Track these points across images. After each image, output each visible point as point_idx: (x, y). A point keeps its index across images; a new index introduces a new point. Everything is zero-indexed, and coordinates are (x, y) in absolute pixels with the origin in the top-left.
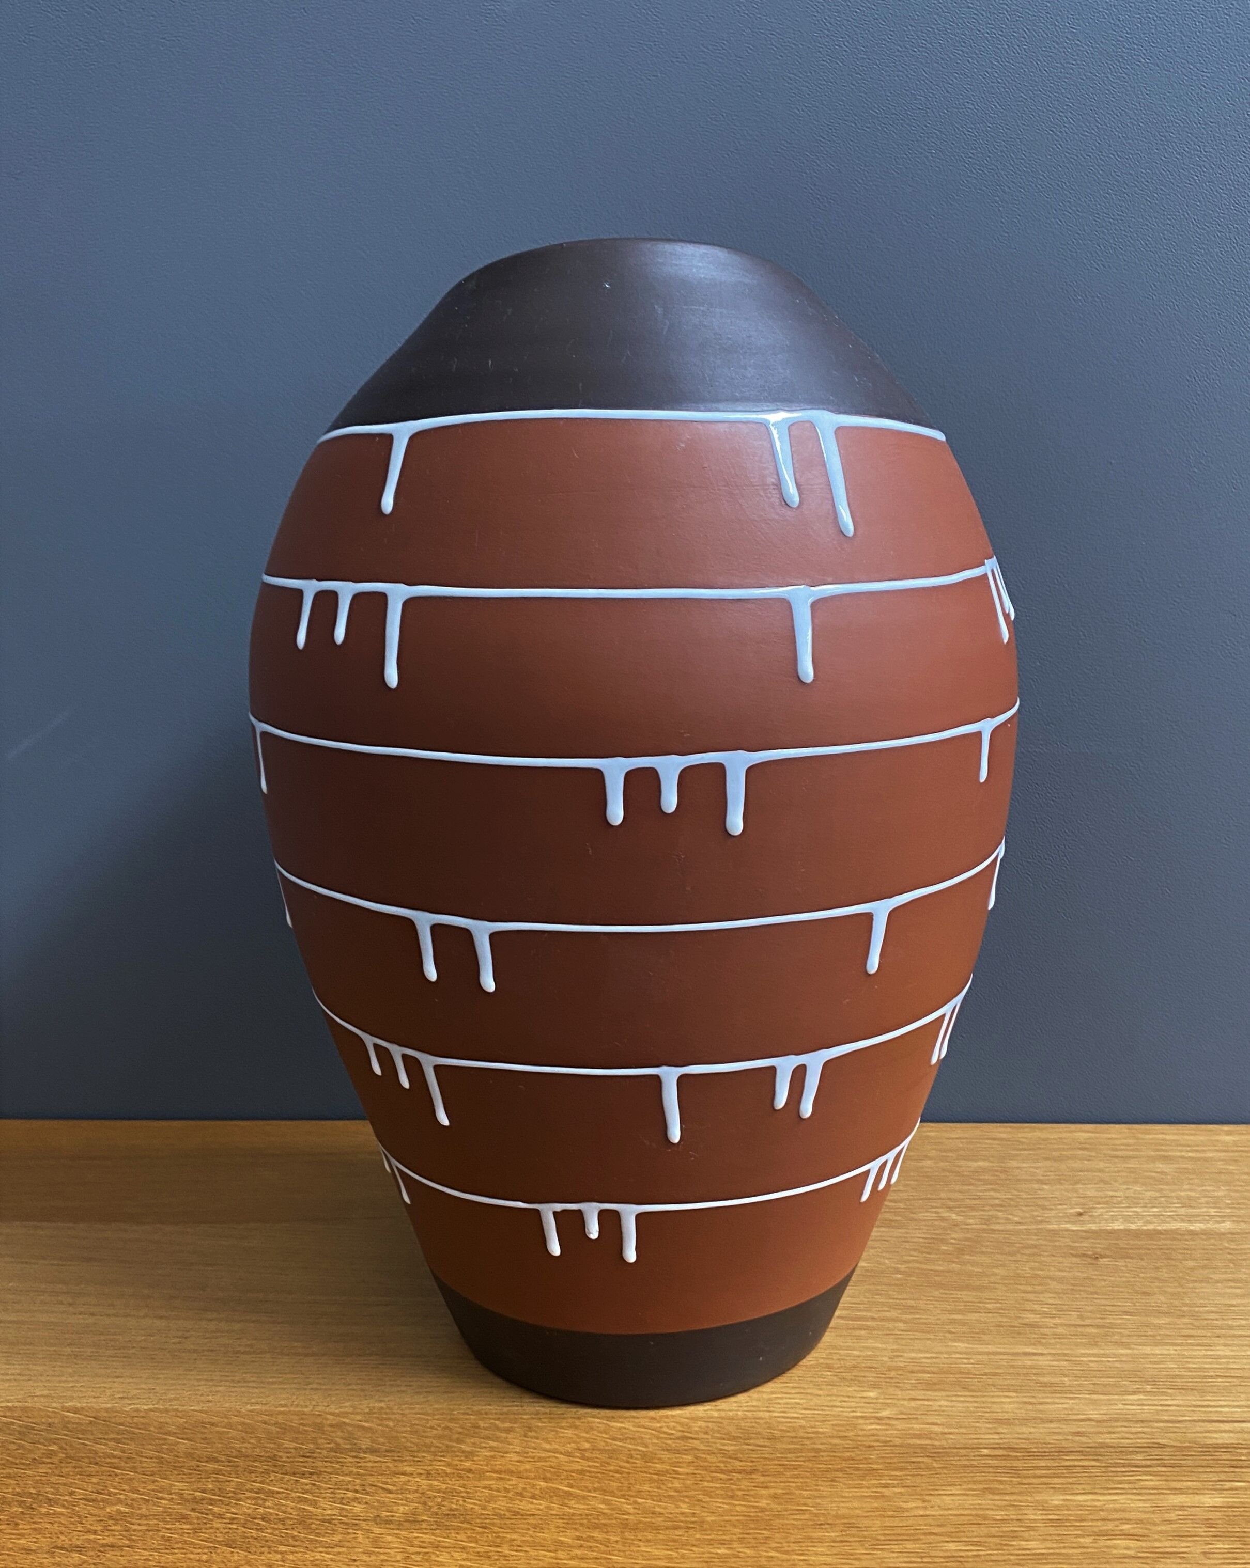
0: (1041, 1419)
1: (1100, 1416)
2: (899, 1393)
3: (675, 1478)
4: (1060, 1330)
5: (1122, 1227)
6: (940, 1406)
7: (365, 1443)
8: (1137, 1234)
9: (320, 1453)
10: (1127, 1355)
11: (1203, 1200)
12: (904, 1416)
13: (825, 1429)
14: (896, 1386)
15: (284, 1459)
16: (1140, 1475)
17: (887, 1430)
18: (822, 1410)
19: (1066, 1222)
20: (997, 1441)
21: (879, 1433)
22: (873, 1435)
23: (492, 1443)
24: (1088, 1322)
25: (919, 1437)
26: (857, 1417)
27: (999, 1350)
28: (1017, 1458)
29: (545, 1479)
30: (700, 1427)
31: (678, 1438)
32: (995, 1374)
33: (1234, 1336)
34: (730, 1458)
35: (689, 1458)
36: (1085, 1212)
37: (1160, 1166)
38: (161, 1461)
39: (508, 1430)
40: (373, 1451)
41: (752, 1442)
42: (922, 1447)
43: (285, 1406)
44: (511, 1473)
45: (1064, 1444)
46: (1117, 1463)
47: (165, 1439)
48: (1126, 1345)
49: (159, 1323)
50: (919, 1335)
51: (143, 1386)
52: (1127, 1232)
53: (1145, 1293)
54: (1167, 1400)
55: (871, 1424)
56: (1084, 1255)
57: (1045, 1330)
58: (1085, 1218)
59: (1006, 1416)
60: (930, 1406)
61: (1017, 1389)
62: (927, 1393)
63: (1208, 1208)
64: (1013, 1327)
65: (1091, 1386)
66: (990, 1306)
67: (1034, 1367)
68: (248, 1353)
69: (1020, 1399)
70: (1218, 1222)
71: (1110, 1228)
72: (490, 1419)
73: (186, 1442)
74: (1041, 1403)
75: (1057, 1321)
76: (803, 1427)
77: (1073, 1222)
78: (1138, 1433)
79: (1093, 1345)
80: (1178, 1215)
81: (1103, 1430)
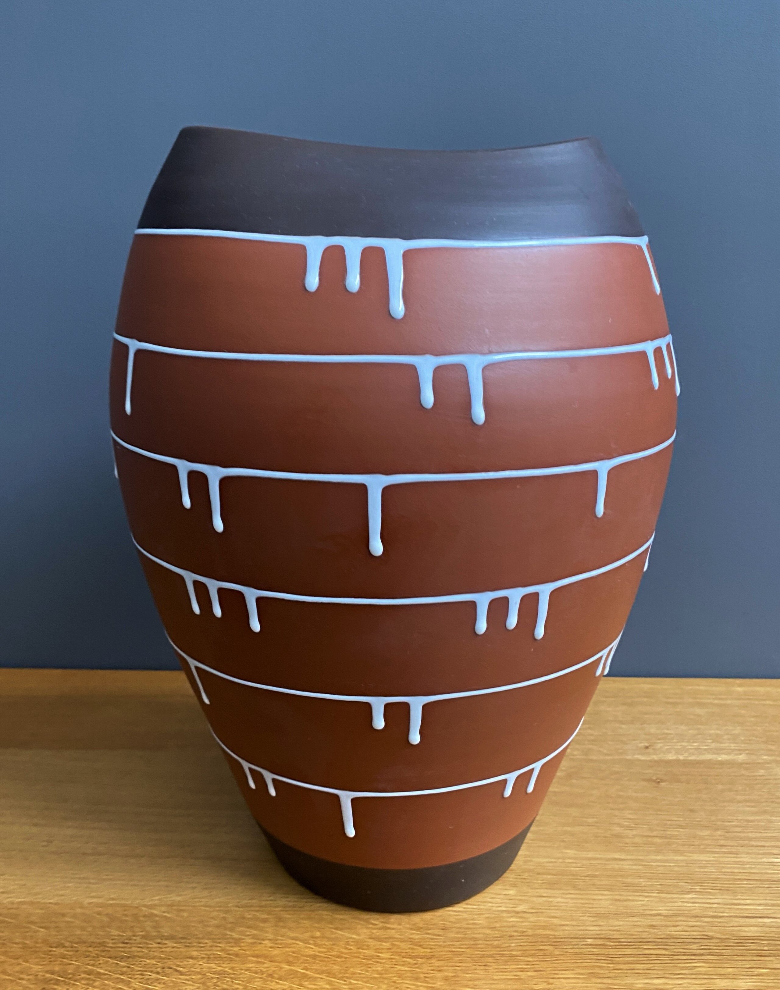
0: (627, 913)
1: (667, 912)
2: (530, 891)
3: (378, 962)
4: (637, 840)
5: (675, 758)
6: (558, 902)
7: (166, 931)
8: (686, 763)
9: (135, 940)
10: (682, 861)
11: (726, 737)
12: (534, 911)
13: (481, 921)
15: (111, 945)
16: (696, 963)
17: (522, 922)
19: (638, 754)
20: (599, 932)
21: (518, 924)
22: (512, 926)
23: (254, 932)
24: (655, 833)
25: (544, 928)
26: (503, 911)
27: (596, 856)
28: (612, 947)
29: (289, 963)
31: (380, 929)
32: (595, 876)
33: (752, 846)
34: (416, 945)
35: (387, 945)
36: (650, 746)
37: (698, 711)
38: (25, 947)
39: (265, 921)
40: (172, 938)
41: (429, 931)
42: (547, 936)
43: (113, 899)
44: (265, 957)
45: (644, 935)
46: (680, 952)
47: (29, 928)
48: (681, 853)
49: (35, 830)
50: (543, 844)
51: (18, 882)
52: (678, 761)
53: (692, 811)
54: (711, 899)
55: (512, 917)
56: (650, 780)
57: (627, 840)
58: (650, 750)
59: (602, 911)
60: (551, 902)
61: (610, 889)
62: (549, 891)
63: (730, 743)
64: (605, 837)
65: (659, 886)
66: (590, 820)
67: (620, 870)
68: (92, 854)
69: (611, 897)
70: (737, 754)
71: (666, 759)
72: (253, 911)
73: (43, 930)
74: (626, 900)
75: (634, 832)
76: (465, 919)
77: (642, 754)
78: (693, 926)
79: (659, 852)
80: (710, 749)
81: (669, 924)
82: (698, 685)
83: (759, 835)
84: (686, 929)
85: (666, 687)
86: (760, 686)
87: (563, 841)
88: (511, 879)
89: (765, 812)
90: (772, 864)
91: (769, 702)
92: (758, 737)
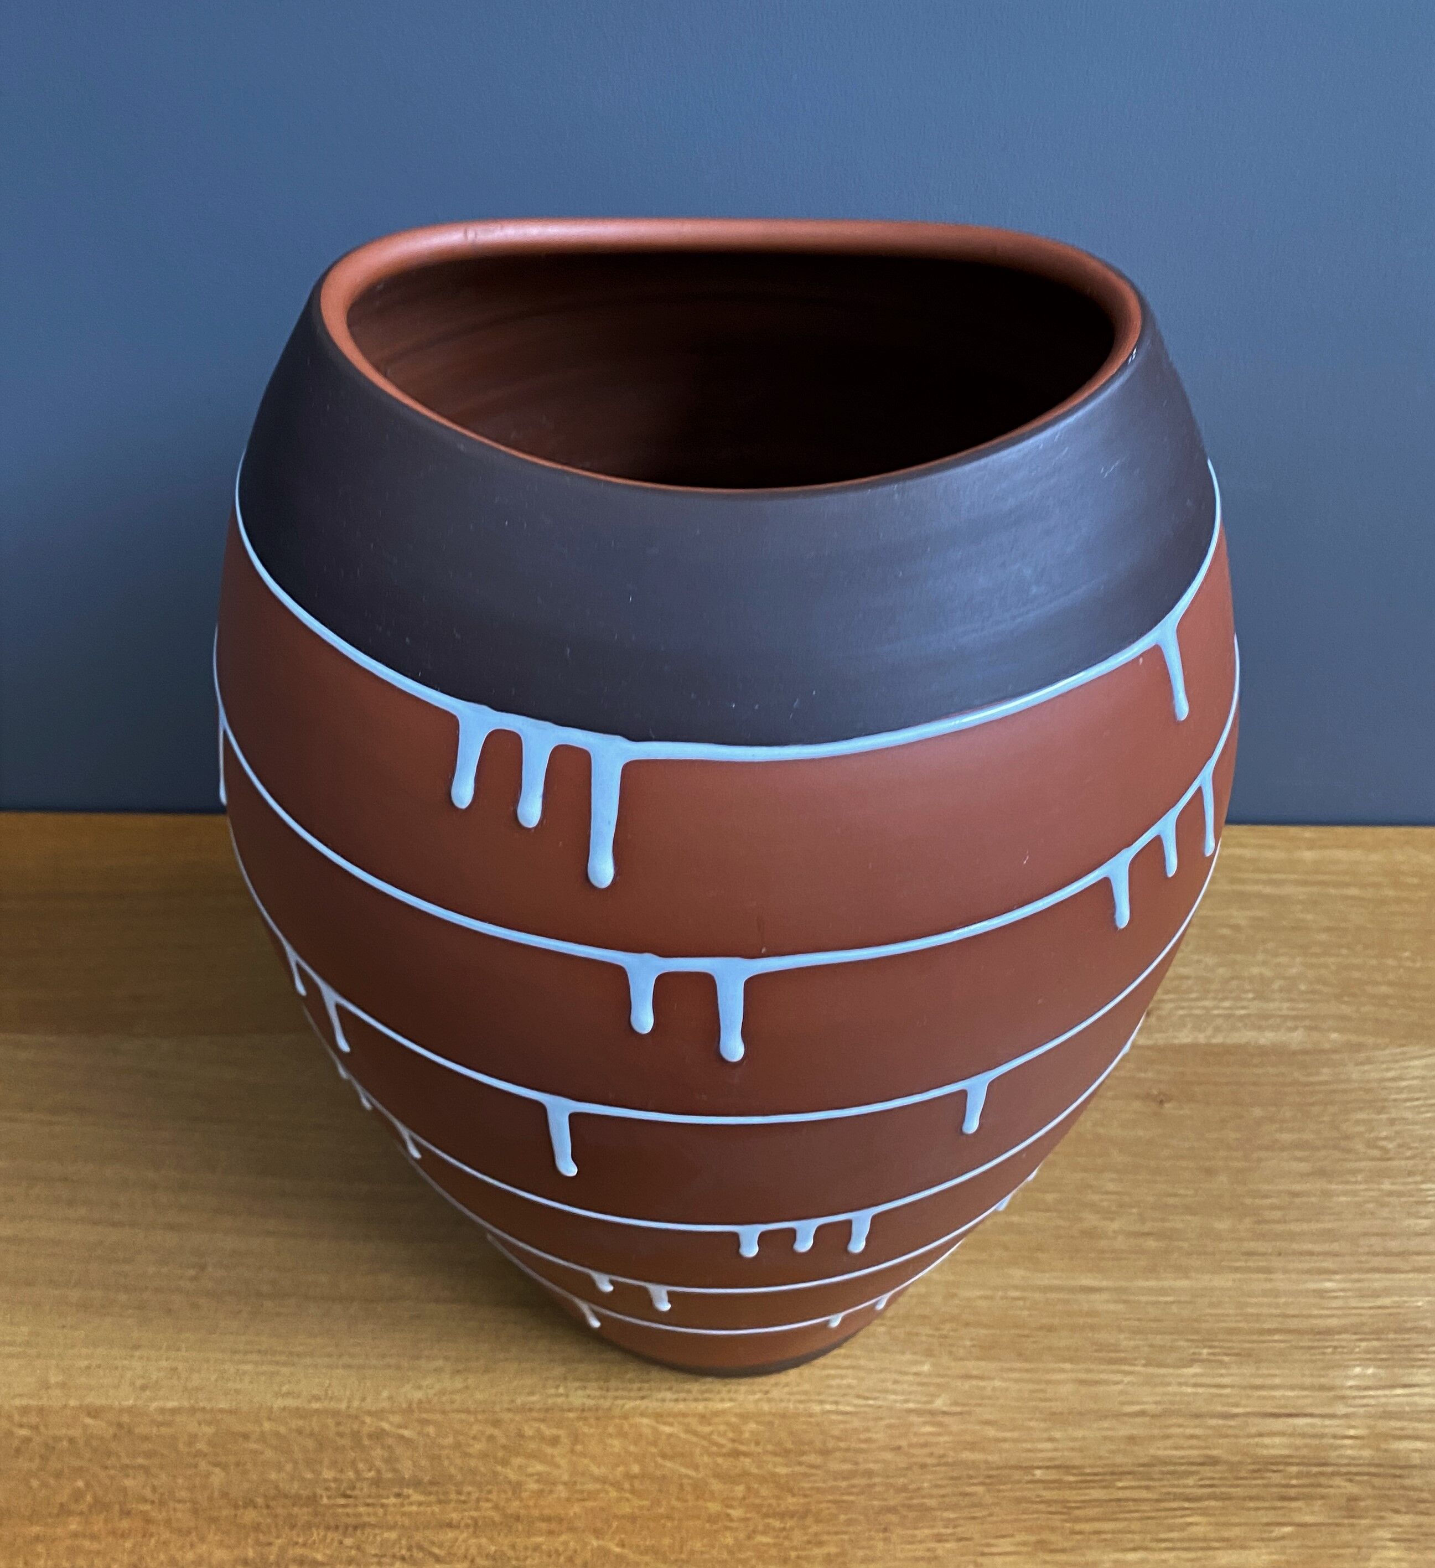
4: (1121, 1243)
5: (1191, 1038)
17: (939, 1434)
18: (875, 1399)
20: (1050, 1455)
22: (925, 1445)
23: (539, 1467)
24: (1147, 1227)
26: (910, 1411)
27: (1056, 1282)
28: (1070, 1486)
29: (598, 1533)
32: (1051, 1329)
33: (1294, 1253)
35: (740, 1490)
36: (1152, 1009)
39: (555, 1441)
40: (416, 1483)
41: (804, 1458)
42: (974, 1465)
44: (560, 1520)
45: (1119, 1459)
46: (1169, 1493)
48: (1183, 1271)
52: (1194, 1047)
54: (1222, 1375)
55: (925, 1423)
57: (1103, 1244)
58: (1153, 1020)
59: (1057, 1406)
60: (984, 1388)
61: (1073, 1356)
62: (983, 1363)
66: (1050, 1197)
67: (1091, 1313)
69: (1073, 1376)
71: (1176, 1041)
74: (1097, 1383)
75: (1115, 1226)
76: (855, 1430)
78: (1192, 1437)
79: (1151, 1271)
80: (1249, 1016)
81: (1156, 1432)
82: (1241, 845)
84: (1182, 1442)
86: (1345, 846)
88: (924, 1339)
89: (1322, 1173)
90: (1321, 1293)
91: (1353, 891)
92: (1325, 983)
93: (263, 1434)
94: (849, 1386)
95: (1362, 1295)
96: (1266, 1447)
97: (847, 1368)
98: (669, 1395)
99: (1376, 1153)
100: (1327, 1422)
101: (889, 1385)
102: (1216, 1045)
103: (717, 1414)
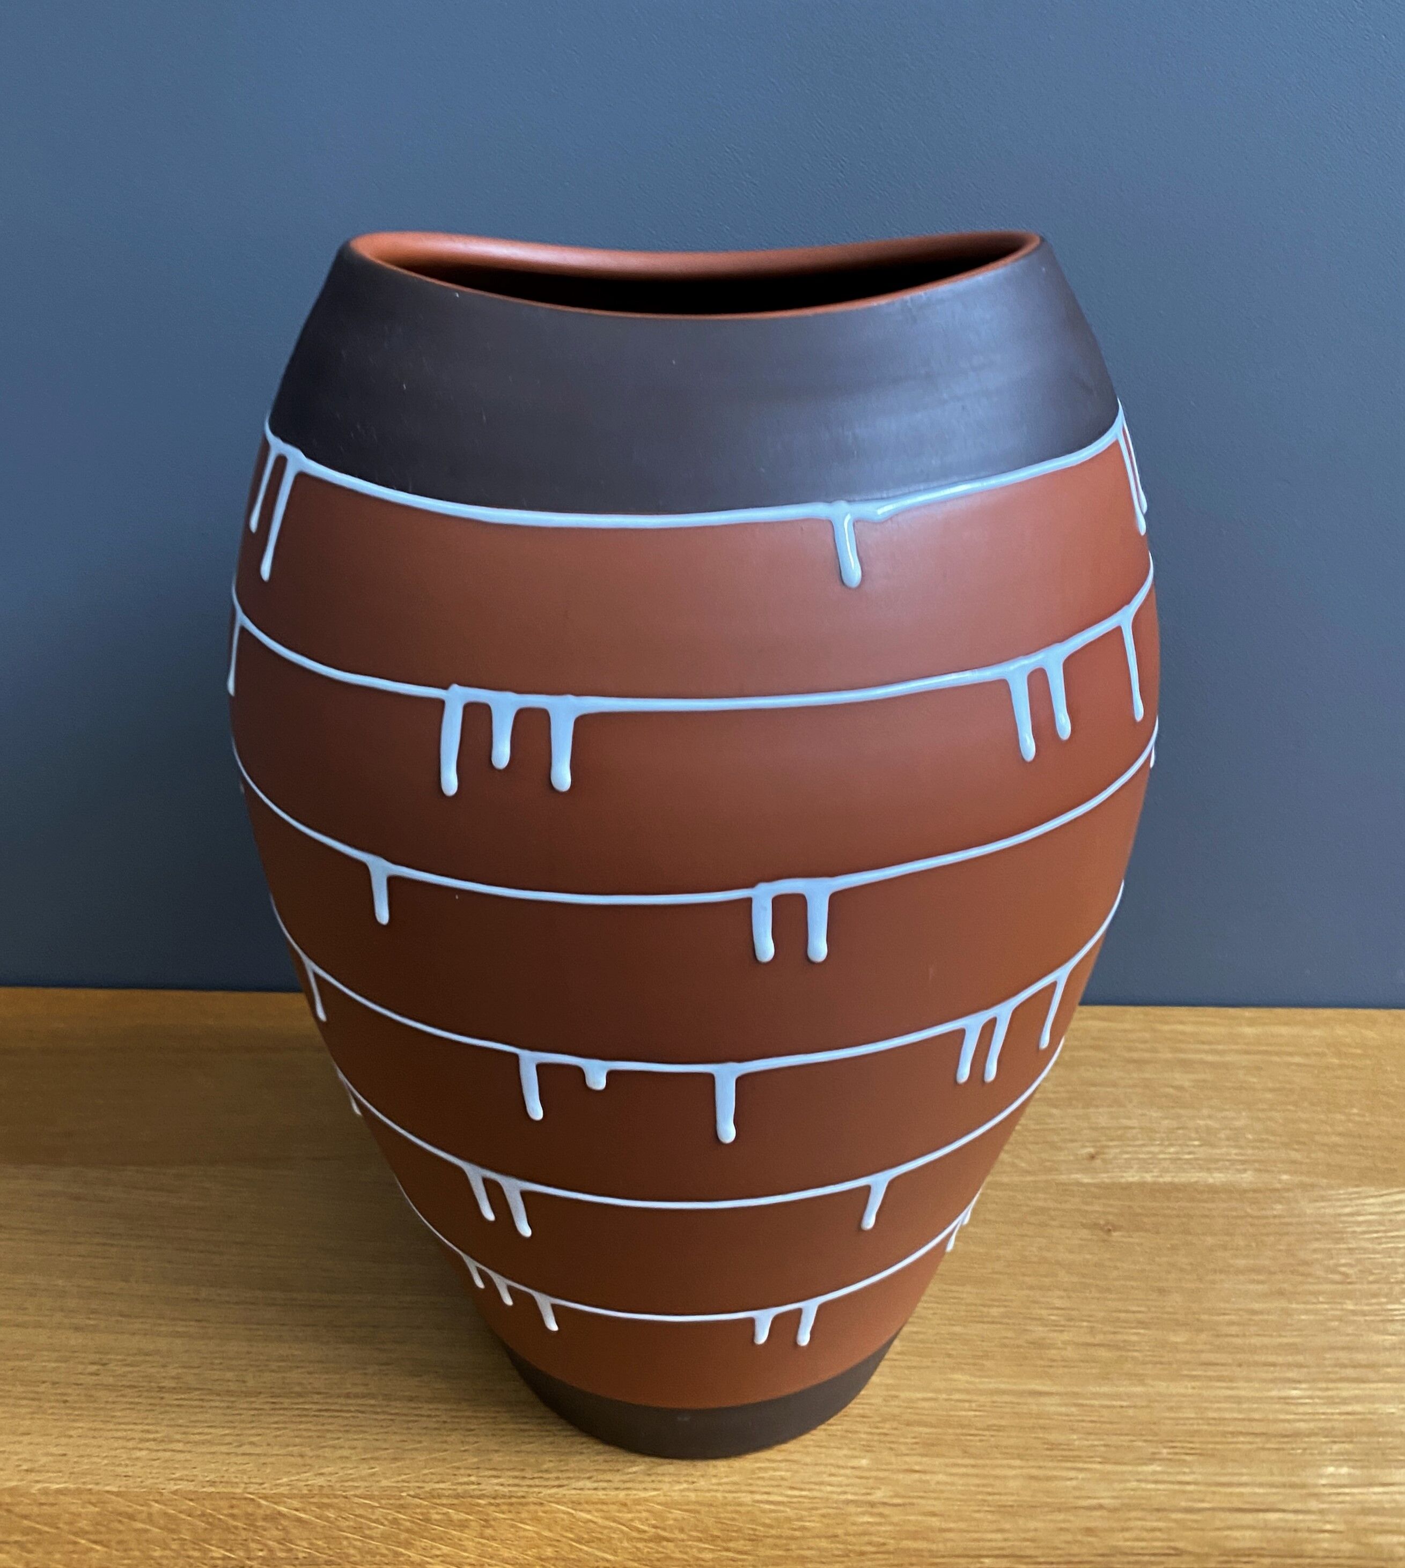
0: (1048, 1506)
1: (1112, 1501)
2: (893, 1459)
4: (1070, 1353)
5: (1136, 1179)
6: (938, 1483)
7: (301, 1548)
8: (1152, 1191)
10: (1141, 1395)
11: (1222, 1134)
12: (899, 1501)
13: (813, 1524)
14: (891, 1449)
17: (880, 1524)
18: (810, 1490)
19: (1077, 1170)
20: (1000, 1544)
21: (873, 1529)
22: (865, 1534)
23: (446, 1549)
24: (1099, 1338)
25: (914, 1536)
26: (848, 1502)
27: (1003, 1386)
30: (675, 1520)
31: (650, 1540)
32: (1000, 1428)
33: (1256, 1364)
36: (1097, 1153)
37: (1179, 1078)
41: (731, 1545)
42: (919, 1553)
43: (212, 1483)
45: (1075, 1549)
47: (75, 1543)
48: (1140, 1379)
49: (76, 1340)
50: (917, 1361)
51: (54, 1450)
52: (1142, 1185)
53: (1162, 1291)
54: (1184, 1473)
55: (863, 1514)
56: (1095, 1226)
57: (1053, 1353)
58: (1098, 1163)
59: (1009, 1500)
60: (927, 1482)
61: (1022, 1454)
62: (925, 1459)
63: (1228, 1146)
64: (1019, 1347)
65: (1103, 1449)
66: (994, 1311)
67: (1040, 1415)
68: (173, 1390)
69: (1025, 1471)
70: (1239, 1171)
71: (1123, 1180)
72: (443, 1505)
73: (98, 1547)
74: (1049, 1479)
75: (1066, 1337)
76: (788, 1519)
77: (1084, 1171)
78: (1154, 1530)
79: (1105, 1377)
80: (1196, 1159)
81: (1115, 1525)
82: (1182, 1023)
83: (1266, 1340)
84: (1142, 1534)
85: (1127, 1026)
86: (1286, 1024)
87: (949, 1356)
88: (863, 1436)
89: (1281, 1293)
90: (1285, 1400)
91: (1297, 1059)
92: (1274, 1133)
93: (150, 1515)
94: (783, 1479)
95: (1331, 1401)
96: (1236, 1539)
97: (781, 1461)
98: (589, 1484)
99: (1337, 1277)
100: (1301, 1517)
101: (827, 1479)
102: (1165, 1183)
103: (638, 1502)
